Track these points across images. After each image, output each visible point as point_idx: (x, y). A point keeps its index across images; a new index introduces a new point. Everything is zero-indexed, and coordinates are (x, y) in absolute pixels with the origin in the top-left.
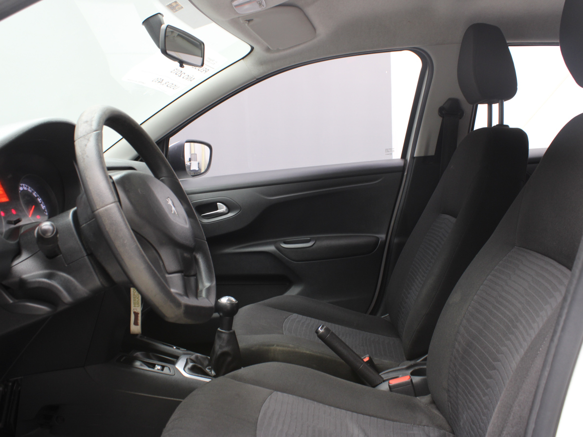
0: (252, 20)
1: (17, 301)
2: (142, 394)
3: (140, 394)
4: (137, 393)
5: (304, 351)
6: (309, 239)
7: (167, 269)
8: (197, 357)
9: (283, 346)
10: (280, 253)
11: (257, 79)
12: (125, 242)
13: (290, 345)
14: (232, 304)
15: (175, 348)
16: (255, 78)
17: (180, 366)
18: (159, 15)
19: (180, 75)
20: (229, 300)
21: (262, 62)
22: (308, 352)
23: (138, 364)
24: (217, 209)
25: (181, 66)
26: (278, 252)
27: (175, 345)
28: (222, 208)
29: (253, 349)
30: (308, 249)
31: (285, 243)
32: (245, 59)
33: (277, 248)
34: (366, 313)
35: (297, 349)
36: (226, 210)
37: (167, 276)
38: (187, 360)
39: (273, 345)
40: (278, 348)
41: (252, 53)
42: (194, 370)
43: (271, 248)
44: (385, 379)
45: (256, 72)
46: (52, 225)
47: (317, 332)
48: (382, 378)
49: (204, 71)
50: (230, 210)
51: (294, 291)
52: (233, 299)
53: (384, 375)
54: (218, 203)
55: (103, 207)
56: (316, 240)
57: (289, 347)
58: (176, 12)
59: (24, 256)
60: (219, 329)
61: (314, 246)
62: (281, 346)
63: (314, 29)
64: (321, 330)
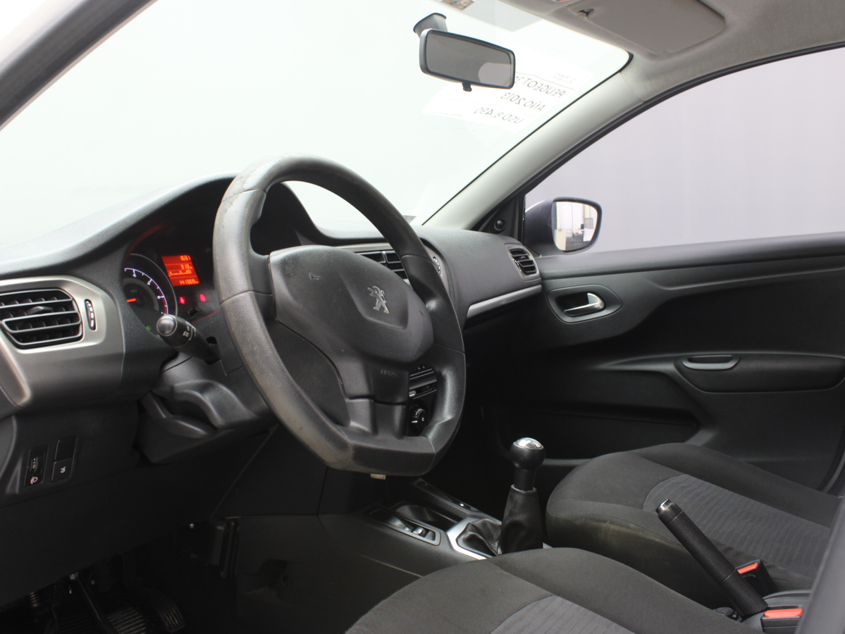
0: (592, 10)
1: (171, 416)
2: (390, 566)
3: (387, 565)
4: (383, 563)
5: (652, 538)
6: (730, 356)
7: (346, 391)
8: (484, 524)
9: (620, 525)
10: (681, 376)
11: (645, 102)
12: (255, 349)
13: (632, 525)
14: (534, 452)
15: (462, 505)
16: (640, 100)
17: (453, 534)
18: (436, 17)
19: (517, 101)
20: (529, 445)
21: (648, 76)
22: (657, 540)
23: (398, 523)
24: (587, 302)
25: (467, 87)
26: (678, 373)
27: (464, 501)
28: (596, 302)
29: (577, 523)
30: (726, 372)
31: (691, 360)
32: (623, 72)
33: (678, 368)
34: (821, 488)
35: (640, 533)
36: (601, 304)
37: (347, 400)
38: (467, 525)
39: (605, 522)
40: (613, 527)
41: (632, 62)
42: (472, 541)
43: (668, 367)
44: (769, 606)
45: (643, 90)
46: (174, 321)
47: (658, 510)
48: (766, 604)
49: (558, 94)
50: (606, 305)
51: (702, 438)
52: (537, 444)
53: (770, 600)
54: (589, 294)
55: (229, 298)
56: (740, 358)
57: (628, 527)
58: (466, 9)
59: (181, 358)
60: (513, 487)
61: (735, 369)
62: (616, 524)
63: (720, 17)
64: (663, 508)
